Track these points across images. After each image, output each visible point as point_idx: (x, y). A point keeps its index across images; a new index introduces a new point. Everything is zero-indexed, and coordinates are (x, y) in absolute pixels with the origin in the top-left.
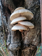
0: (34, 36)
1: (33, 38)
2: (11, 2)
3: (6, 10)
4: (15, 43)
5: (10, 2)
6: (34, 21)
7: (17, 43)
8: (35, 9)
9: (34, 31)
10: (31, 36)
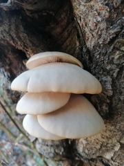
0: (109, 145)
1: (104, 148)
3: (10, 53)
4: (47, 146)
7: (52, 146)
8: (118, 52)
9: (110, 131)
10: (97, 143)
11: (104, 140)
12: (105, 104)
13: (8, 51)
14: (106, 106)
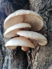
2: (9, 4)
5: (7, 5)
6: (46, 32)
8: (47, 12)
9: (49, 51)
10: (44, 61)
11: (47, 58)
12: (45, 34)
13: (2, 17)
14: (46, 34)
